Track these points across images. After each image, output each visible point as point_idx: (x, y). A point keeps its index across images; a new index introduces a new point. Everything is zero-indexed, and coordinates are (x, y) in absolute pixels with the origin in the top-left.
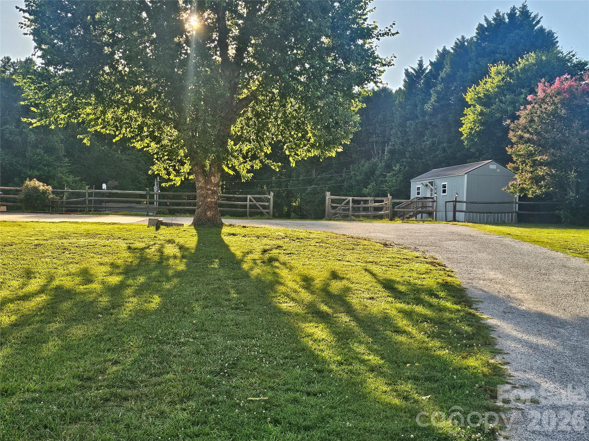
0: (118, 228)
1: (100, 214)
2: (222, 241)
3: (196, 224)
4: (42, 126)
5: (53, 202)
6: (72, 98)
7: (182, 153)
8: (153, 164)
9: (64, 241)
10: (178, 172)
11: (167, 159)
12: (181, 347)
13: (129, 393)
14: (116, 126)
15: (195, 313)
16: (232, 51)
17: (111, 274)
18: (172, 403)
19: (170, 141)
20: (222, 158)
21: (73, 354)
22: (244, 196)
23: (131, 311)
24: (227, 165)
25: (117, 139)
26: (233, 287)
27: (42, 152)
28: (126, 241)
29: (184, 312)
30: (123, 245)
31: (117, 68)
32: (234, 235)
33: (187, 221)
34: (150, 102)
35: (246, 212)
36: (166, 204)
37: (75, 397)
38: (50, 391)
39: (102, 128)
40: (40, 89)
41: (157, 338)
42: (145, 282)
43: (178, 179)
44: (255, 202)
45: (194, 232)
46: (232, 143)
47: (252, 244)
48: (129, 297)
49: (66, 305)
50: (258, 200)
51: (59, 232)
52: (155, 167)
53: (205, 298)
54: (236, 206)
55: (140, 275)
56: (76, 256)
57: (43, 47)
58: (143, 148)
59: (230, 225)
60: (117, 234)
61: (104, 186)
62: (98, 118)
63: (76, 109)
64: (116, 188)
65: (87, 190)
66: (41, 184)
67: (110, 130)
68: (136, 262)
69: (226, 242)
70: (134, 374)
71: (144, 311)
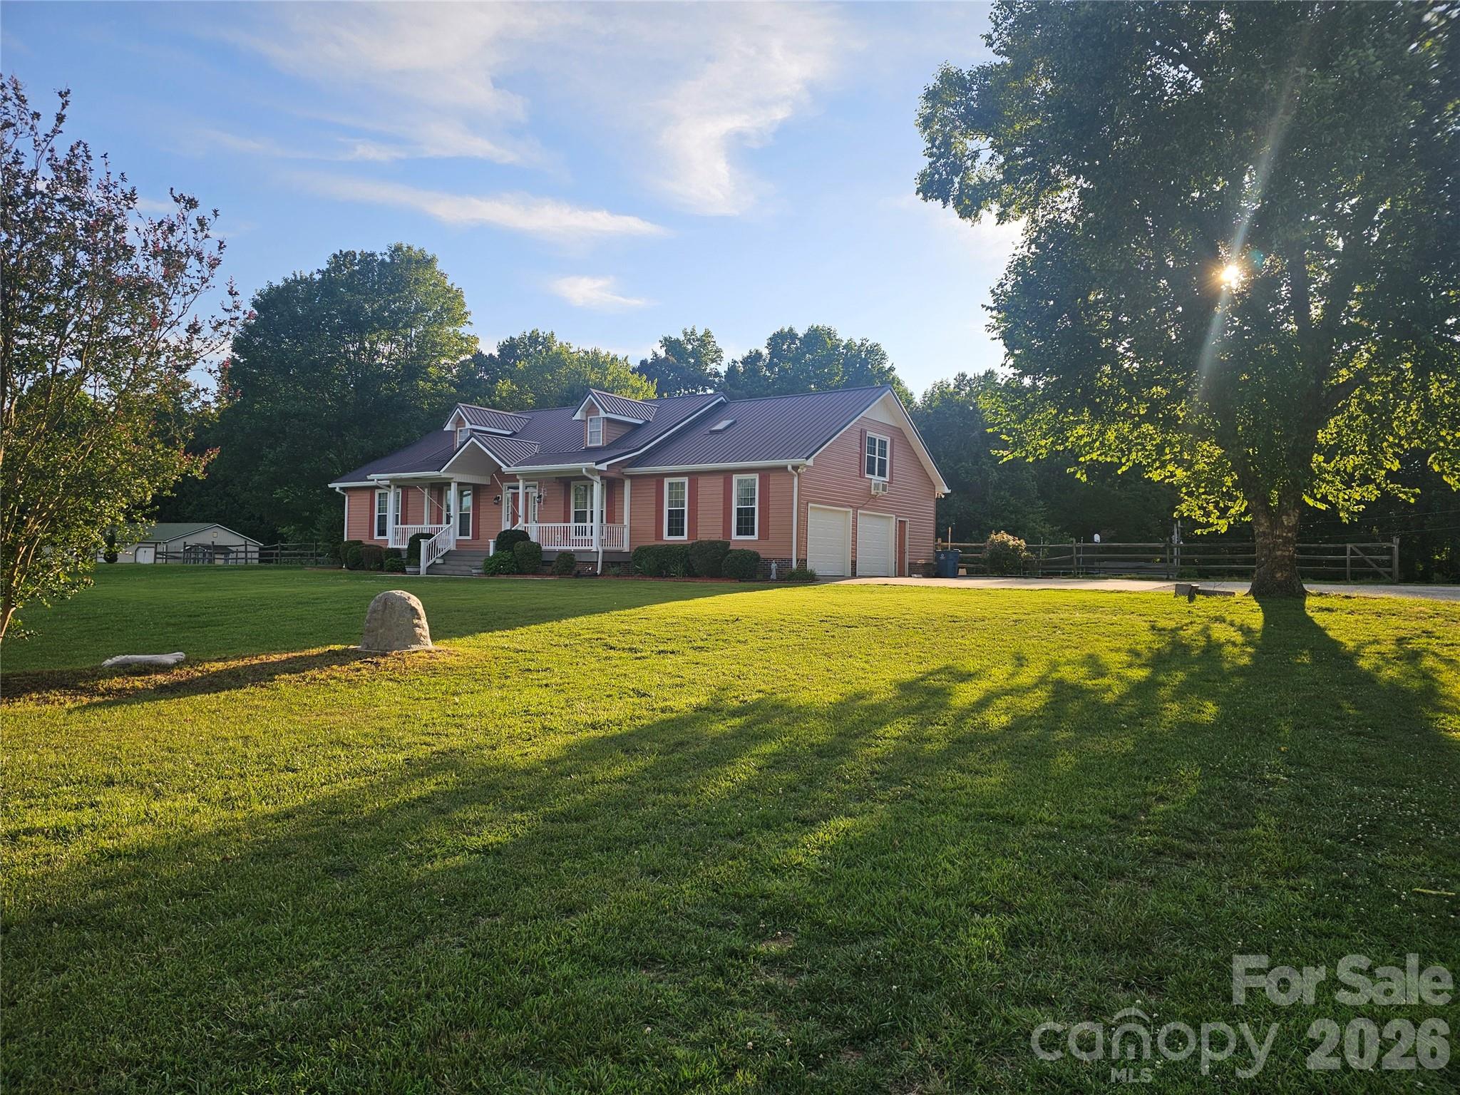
0: (1129, 598)
1: (1094, 578)
2: (1310, 619)
3: (1256, 593)
4: (1015, 458)
5: (1027, 561)
6: (1056, 416)
7: (1228, 481)
8: (1181, 501)
9: (1051, 615)
10: (1223, 512)
11: (1203, 493)
12: (1267, 788)
13: (1193, 847)
14: (1122, 451)
15: (1282, 734)
16: (1315, 312)
17: (1130, 666)
18: (1269, 874)
19: (1208, 464)
20: (1302, 484)
21: (1093, 778)
22: (1340, 545)
23: (1170, 722)
24: (1313, 497)
25: (1124, 468)
26: (1346, 698)
27: (1007, 494)
28: (1145, 618)
29: (1262, 733)
30: (1143, 625)
31: (1122, 365)
32: (1329, 610)
33: (1241, 589)
34: (1175, 408)
35: (1345, 572)
36: (1192, 562)
37: (1110, 841)
38: (1071, 826)
39: (1100, 455)
40: (1013, 409)
41: (1222, 768)
42: (1187, 681)
43: (1222, 522)
44: (1361, 556)
45: (1256, 605)
46: (1321, 458)
47: (1368, 626)
48: (1164, 701)
49: (1074, 707)
50: (1365, 551)
51: (1043, 603)
52: (1184, 505)
53: (1295, 713)
54: (1319, 563)
55: (1177, 669)
56: (1074, 638)
57: (1017, 352)
58: (1163, 480)
59: (1320, 595)
60: (1127, 607)
61: (1097, 537)
62: (1094, 441)
63: (1062, 430)
64: (1112, 540)
65: (1073, 543)
66: (1011, 537)
67: (1112, 457)
68: (1168, 649)
69: (1316, 621)
70: (1196, 820)
71: (1194, 725)
